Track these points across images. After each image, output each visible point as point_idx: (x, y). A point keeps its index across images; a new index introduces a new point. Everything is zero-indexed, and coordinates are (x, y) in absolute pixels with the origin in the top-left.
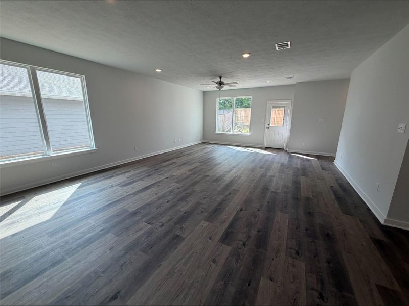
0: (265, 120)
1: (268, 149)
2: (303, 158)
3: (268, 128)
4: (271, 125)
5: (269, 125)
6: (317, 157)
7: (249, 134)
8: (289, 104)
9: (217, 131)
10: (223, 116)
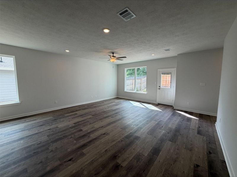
0: (157, 83)
1: (160, 105)
2: (185, 116)
3: (160, 89)
4: (161, 87)
5: (160, 87)
6: (200, 116)
7: (146, 93)
8: (174, 70)
9: (126, 90)
10: (140, 80)
